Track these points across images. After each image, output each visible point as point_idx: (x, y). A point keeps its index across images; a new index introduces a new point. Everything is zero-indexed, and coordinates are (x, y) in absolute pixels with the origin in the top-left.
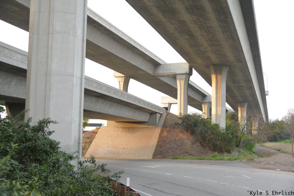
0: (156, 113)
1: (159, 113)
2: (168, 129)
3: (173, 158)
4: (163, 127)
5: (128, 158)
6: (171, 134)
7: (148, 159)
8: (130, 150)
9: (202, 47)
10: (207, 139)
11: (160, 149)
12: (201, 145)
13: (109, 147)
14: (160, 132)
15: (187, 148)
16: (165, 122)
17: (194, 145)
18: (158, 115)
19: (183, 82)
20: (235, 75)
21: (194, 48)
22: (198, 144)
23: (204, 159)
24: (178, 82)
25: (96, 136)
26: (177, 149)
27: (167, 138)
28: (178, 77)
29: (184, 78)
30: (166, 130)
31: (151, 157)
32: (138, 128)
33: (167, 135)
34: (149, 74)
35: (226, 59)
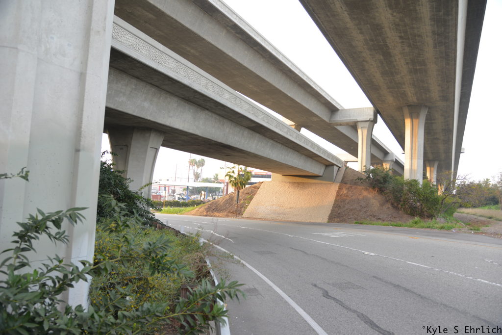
0: (333, 165)
1: (337, 166)
2: (348, 186)
3: (356, 223)
4: (341, 183)
5: (295, 220)
6: (352, 191)
7: (323, 222)
8: (299, 210)
9: (399, 76)
10: (402, 200)
11: (339, 209)
12: (393, 207)
13: (273, 205)
14: (337, 188)
15: (374, 210)
16: (344, 177)
17: (384, 207)
18: (336, 168)
19: (365, 131)
20: (433, 121)
21: (387, 78)
22: (389, 205)
23: (400, 226)
24: (359, 131)
25: (258, 192)
26: (360, 211)
27: (347, 196)
28: (360, 125)
29: (367, 126)
30: (345, 187)
31: (326, 220)
32: (310, 183)
33: (348, 192)
34: (324, 121)
35: (428, 96)
